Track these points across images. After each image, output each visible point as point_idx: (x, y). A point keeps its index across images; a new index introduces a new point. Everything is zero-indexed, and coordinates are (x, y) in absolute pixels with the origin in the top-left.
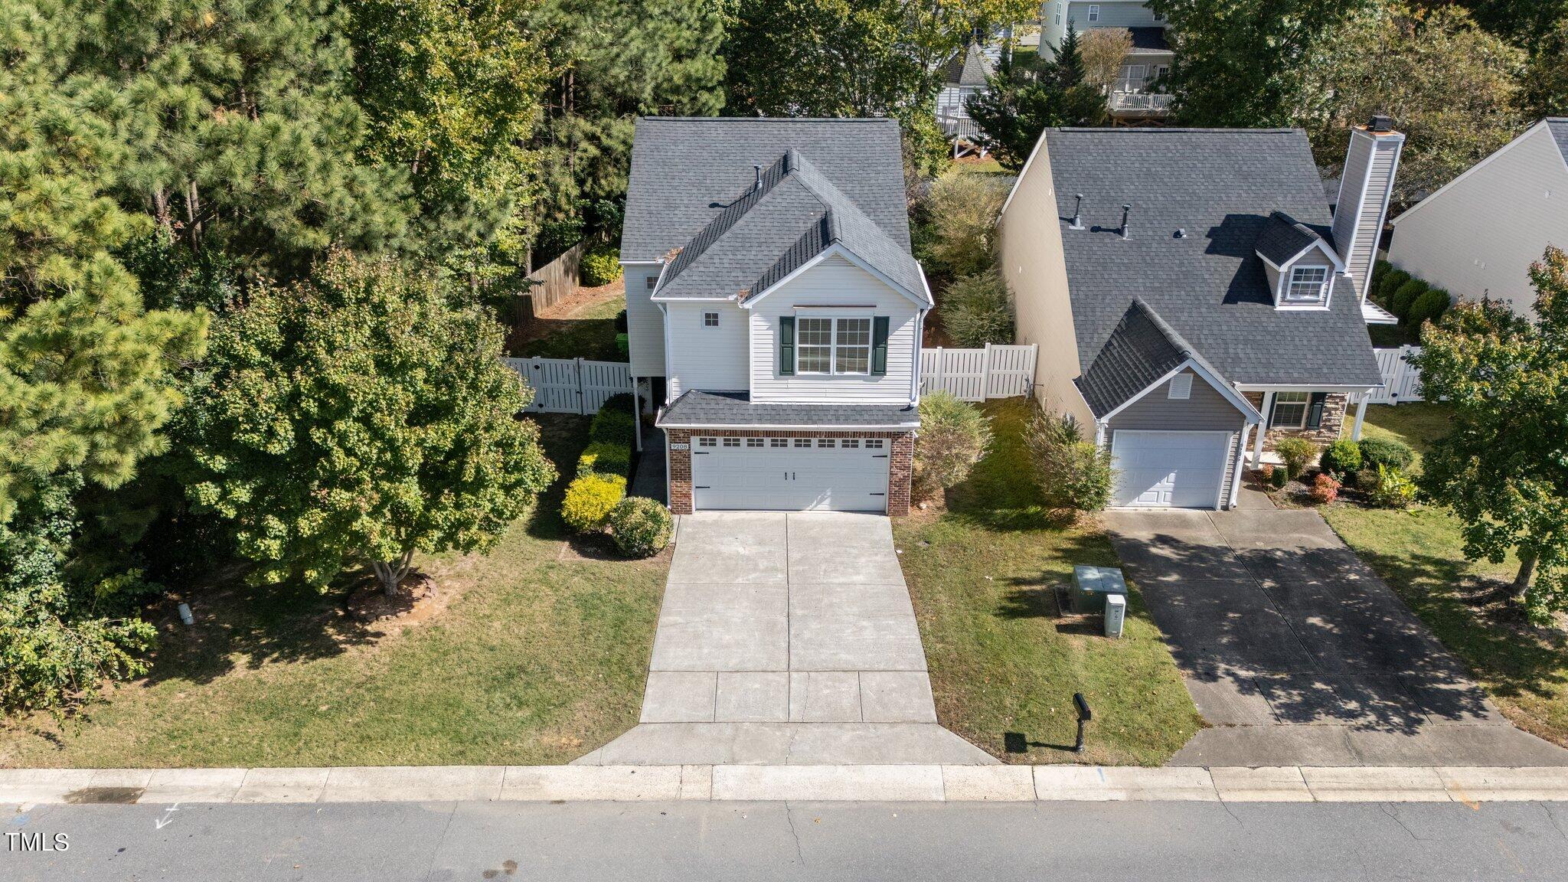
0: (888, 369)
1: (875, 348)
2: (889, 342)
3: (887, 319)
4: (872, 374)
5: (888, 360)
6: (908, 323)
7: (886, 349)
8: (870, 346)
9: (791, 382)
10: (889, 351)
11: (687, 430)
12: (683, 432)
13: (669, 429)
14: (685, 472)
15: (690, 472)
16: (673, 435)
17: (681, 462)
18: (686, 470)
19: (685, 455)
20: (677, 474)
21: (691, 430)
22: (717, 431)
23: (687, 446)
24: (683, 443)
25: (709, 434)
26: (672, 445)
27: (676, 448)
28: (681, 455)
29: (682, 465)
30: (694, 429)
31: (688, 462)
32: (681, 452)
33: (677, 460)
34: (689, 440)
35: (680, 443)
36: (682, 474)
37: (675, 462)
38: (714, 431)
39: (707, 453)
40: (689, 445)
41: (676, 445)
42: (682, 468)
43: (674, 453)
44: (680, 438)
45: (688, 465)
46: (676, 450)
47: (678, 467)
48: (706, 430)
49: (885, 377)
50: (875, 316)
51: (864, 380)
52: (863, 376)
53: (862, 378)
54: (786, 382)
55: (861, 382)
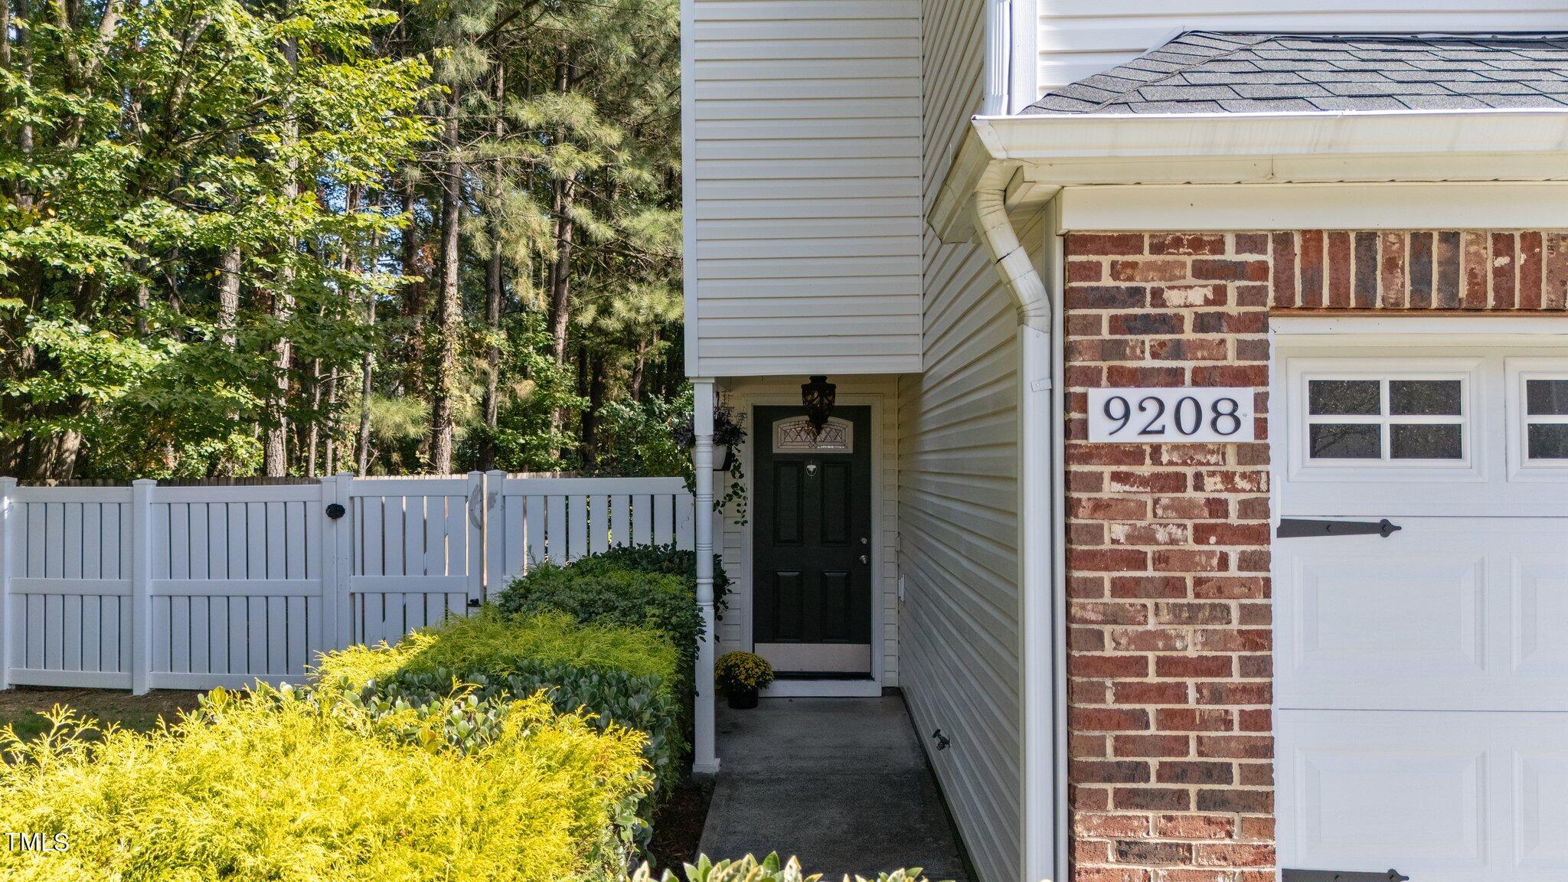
11: (1249, 241)
12: (1202, 271)
13: (1073, 242)
14: (1217, 695)
15: (1264, 693)
16: (1107, 298)
17: (1175, 587)
18: (1222, 667)
19: (1217, 507)
20: (1139, 720)
21: (1283, 239)
22: (1532, 239)
23: (1247, 413)
24: (1202, 378)
25: (1449, 280)
26: (1097, 396)
27: (1129, 435)
28: (1184, 510)
29: (1192, 614)
30: (1313, 237)
31: (1250, 591)
32: (1177, 482)
33: (1137, 561)
34: (1262, 350)
35: (1174, 378)
36: (1186, 719)
37: (1121, 588)
38: (1503, 242)
39: (1385, 528)
40: (1261, 403)
41: (1133, 395)
42: (1191, 645)
43: (1111, 490)
44: (1173, 323)
45: (1248, 614)
46: (1135, 454)
47: (1146, 640)
48: (1421, 240)
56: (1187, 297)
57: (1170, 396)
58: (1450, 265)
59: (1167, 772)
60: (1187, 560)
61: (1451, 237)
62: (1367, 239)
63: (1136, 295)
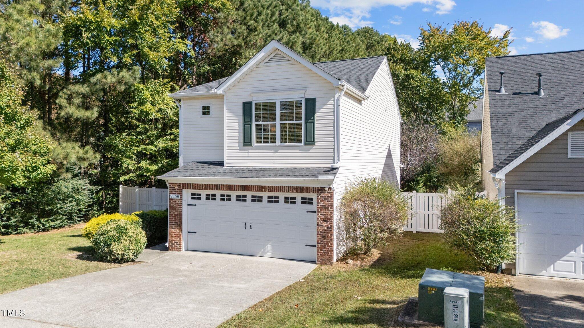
0: (316, 140)
1: (306, 122)
2: (316, 118)
3: (314, 100)
4: (305, 144)
5: (316, 133)
6: (329, 103)
7: (314, 123)
8: (303, 121)
9: (250, 151)
10: (316, 125)
11: (180, 184)
12: (177, 186)
13: (169, 183)
14: (178, 217)
15: (182, 217)
16: (171, 188)
17: (175, 209)
18: (178, 215)
19: (178, 203)
20: (173, 219)
21: (182, 184)
23: (180, 196)
24: (177, 194)
26: (170, 195)
27: (172, 198)
28: (176, 203)
29: (177, 211)
30: (184, 184)
31: (180, 209)
32: (175, 201)
33: (173, 207)
34: (182, 192)
36: (176, 219)
37: (172, 209)
38: (196, 184)
39: (196, 205)
41: (172, 195)
42: (176, 213)
43: (172, 202)
44: (175, 190)
45: (181, 211)
47: (173, 213)
48: (191, 184)
49: (315, 147)
50: (306, 98)
51: (300, 150)
52: (299, 146)
53: (298, 148)
54: (247, 151)
55: (297, 151)
56: (176, 188)
57: (175, 195)
60: (176, 207)
62: (187, 184)
63: (173, 188)
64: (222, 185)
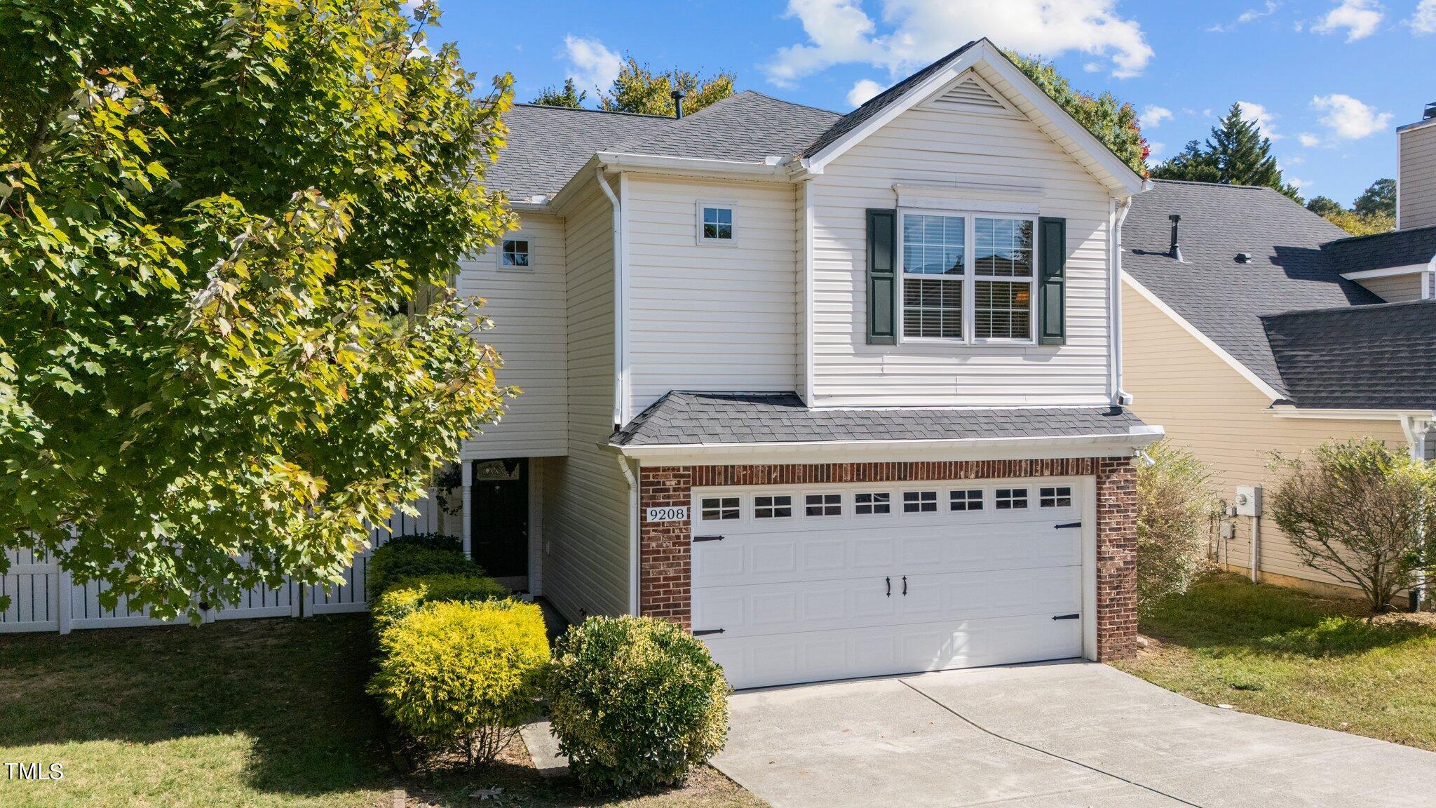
0: (1068, 331)
1: (1043, 282)
2: (1068, 273)
3: (1060, 224)
4: (1041, 343)
5: (1068, 312)
6: (1096, 235)
7: (1061, 284)
8: (1034, 280)
9: (889, 360)
10: (1068, 292)
11: (686, 468)
12: (675, 476)
13: (643, 469)
14: (677, 585)
15: (689, 584)
16: (652, 484)
17: (667, 558)
18: (679, 578)
19: (678, 537)
20: (658, 593)
21: (694, 468)
22: (751, 467)
23: (685, 513)
24: (675, 504)
25: (732, 477)
26: (649, 510)
27: (657, 520)
28: (670, 538)
29: (671, 565)
30: (701, 467)
31: (685, 557)
32: (668, 531)
33: (658, 552)
34: (689, 496)
35: (667, 504)
36: (670, 592)
37: (654, 559)
38: (745, 468)
39: (720, 538)
40: (689, 510)
41: (658, 509)
42: (671, 573)
43: (652, 534)
44: (667, 490)
45: (686, 564)
46: (658, 524)
47: (660, 573)
48: (726, 467)
49: (1063, 350)
50: (1041, 215)
51: (1026, 356)
52: (1024, 347)
53: (1022, 351)
54: (879, 360)
55: (1019, 360)
56: (671, 483)
57: (667, 509)
58: (733, 473)
59: (665, 606)
60: (671, 552)
61: (733, 467)
62: (714, 467)
63: (658, 483)
64: (835, 465)
